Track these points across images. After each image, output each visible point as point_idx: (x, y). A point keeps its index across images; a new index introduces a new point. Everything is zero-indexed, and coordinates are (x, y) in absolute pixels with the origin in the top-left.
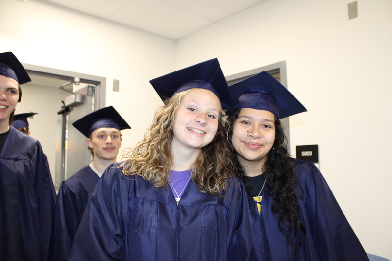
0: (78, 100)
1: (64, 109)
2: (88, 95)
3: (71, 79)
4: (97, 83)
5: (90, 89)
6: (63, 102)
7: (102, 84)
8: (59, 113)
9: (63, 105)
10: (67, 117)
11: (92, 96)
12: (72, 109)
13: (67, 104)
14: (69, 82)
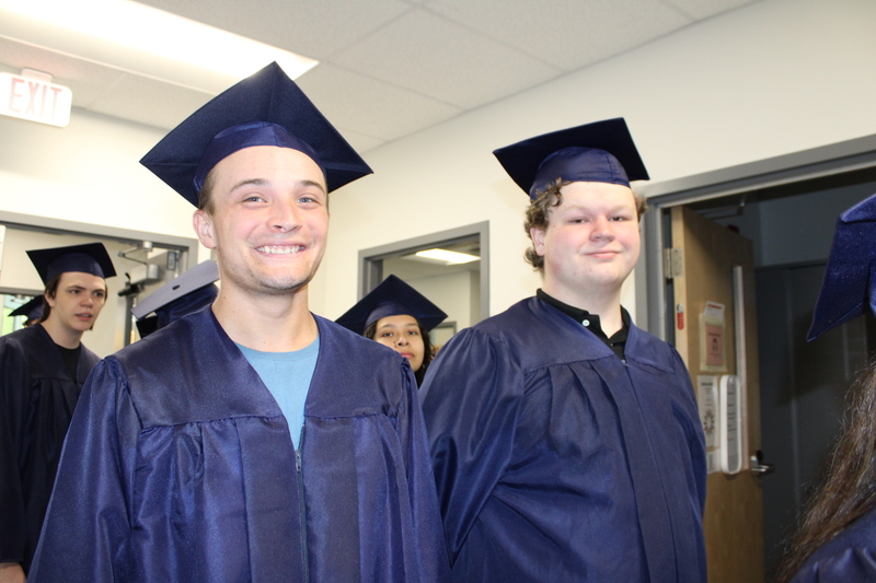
0: (152, 275)
1: (129, 287)
2: (167, 268)
3: (138, 243)
4: (184, 249)
5: (172, 258)
6: (127, 275)
7: (191, 250)
8: (121, 294)
9: (127, 279)
10: (135, 300)
11: (174, 270)
12: (143, 288)
13: (135, 279)
14: (135, 248)
